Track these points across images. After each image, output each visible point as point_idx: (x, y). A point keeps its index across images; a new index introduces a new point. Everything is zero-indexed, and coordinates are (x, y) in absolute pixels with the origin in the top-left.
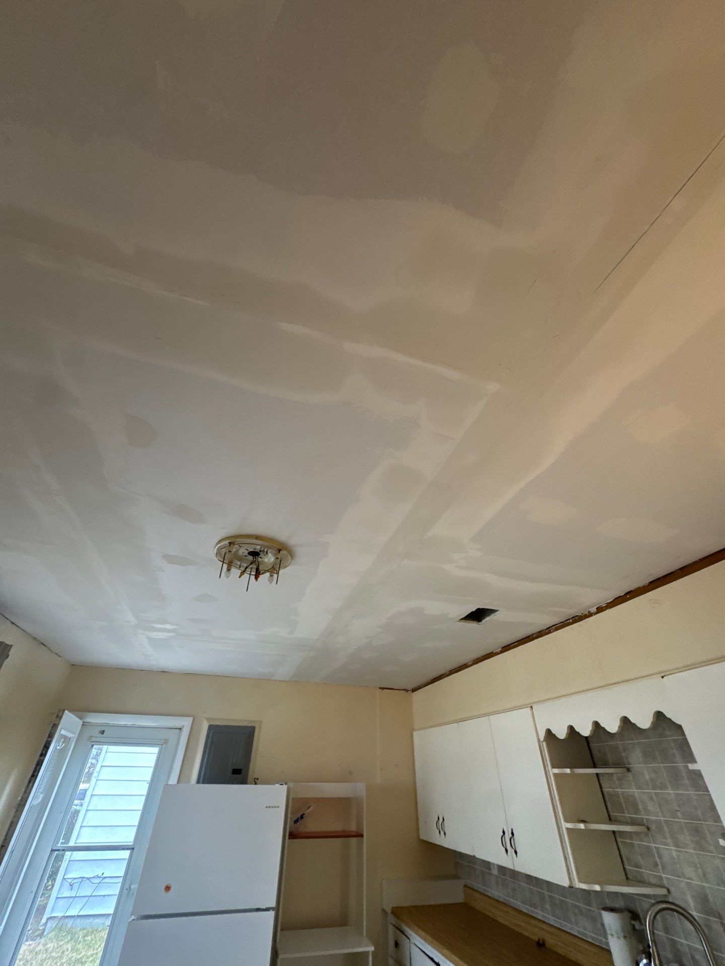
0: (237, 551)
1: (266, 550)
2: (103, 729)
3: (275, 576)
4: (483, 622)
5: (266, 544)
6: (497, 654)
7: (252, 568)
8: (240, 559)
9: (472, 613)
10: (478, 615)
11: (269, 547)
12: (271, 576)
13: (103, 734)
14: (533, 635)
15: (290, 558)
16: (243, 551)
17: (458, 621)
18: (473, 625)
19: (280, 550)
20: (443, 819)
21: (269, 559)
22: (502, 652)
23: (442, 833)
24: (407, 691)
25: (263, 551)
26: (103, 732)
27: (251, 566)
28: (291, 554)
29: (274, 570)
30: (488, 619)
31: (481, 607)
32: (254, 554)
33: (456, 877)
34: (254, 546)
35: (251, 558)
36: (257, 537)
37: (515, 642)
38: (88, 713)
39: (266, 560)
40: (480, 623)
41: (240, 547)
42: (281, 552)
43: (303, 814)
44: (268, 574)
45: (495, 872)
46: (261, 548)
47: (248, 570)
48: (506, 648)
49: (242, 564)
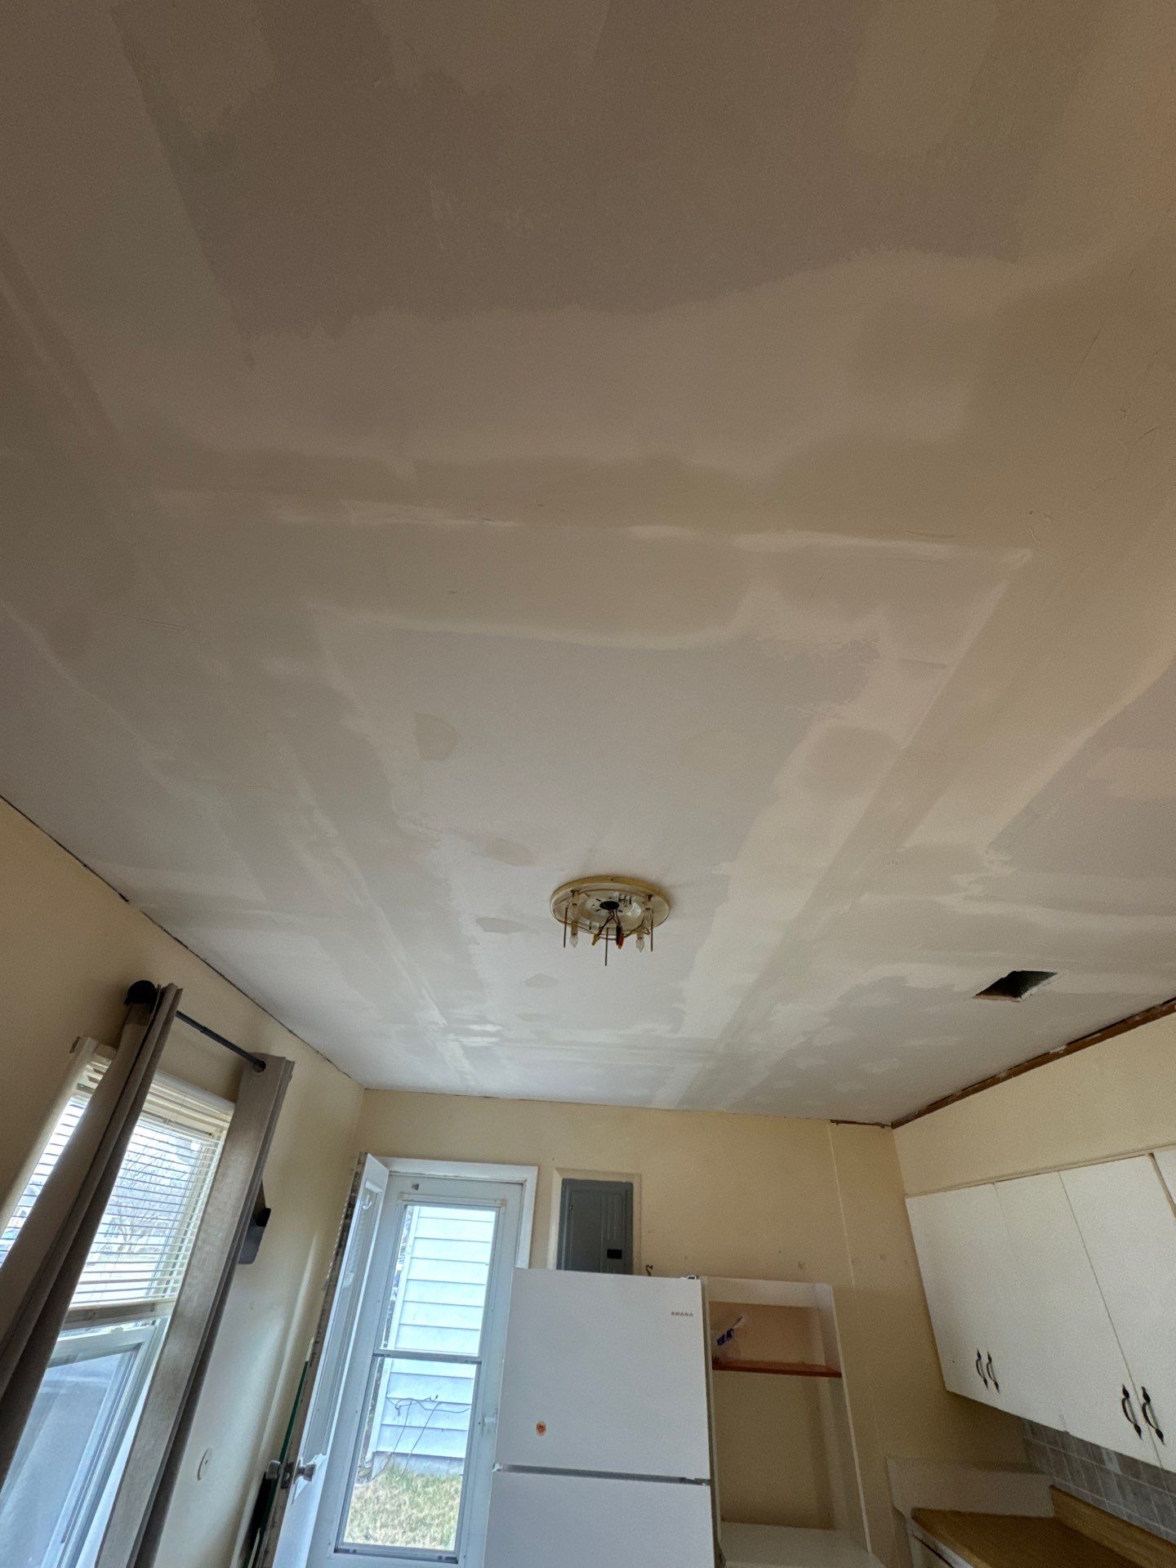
0: (584, 903)
1: (628, 898)
2: (416, 1181)
3: (647, 938)
4: (1026, 995)
5: (627, 887)
6: (1058, 1056)
7: (608, 929)
8: (589, 915)
9: (1002, 981)
10: (1013, 985)
11: (632, 893)
12: (640, 938)
13: (417, 1189)
14: (1132, 1016)
15: (667, 907)
16: (592, 903)
17: (973, 998)
18: (1003, 1003)
19: (650, 897)
20: (990, 1359)
21: (633, 912)
22: (1068, 1052)
23: (991, 1383)
24: (883, 1126)
25: (624, 900)
26: (416, 1187)
27: (607, 926)
28: (668, 900)
29: (643, 928)
30: (1034, 990)
31: (1019, 969)
32: (610, 906)
33: (1029, 1468)
34: (610, 894)
35: (604, 913)
36: (614, 879)
37: (1096, 1033)
38: (395, 1159)
39: (629, 914)
40: (1019, 999)
41: (589, 896)
42: (652, 899)
43: (731, 1330)
44: (634, 937)
45: (1114, 1467)
46: (620, 895)
47: (604, 932)
48: (1076, 1045)
49: (594, 924)
